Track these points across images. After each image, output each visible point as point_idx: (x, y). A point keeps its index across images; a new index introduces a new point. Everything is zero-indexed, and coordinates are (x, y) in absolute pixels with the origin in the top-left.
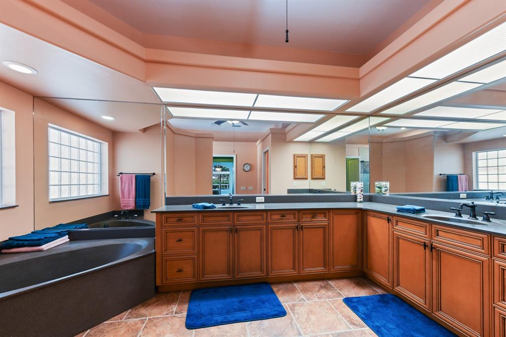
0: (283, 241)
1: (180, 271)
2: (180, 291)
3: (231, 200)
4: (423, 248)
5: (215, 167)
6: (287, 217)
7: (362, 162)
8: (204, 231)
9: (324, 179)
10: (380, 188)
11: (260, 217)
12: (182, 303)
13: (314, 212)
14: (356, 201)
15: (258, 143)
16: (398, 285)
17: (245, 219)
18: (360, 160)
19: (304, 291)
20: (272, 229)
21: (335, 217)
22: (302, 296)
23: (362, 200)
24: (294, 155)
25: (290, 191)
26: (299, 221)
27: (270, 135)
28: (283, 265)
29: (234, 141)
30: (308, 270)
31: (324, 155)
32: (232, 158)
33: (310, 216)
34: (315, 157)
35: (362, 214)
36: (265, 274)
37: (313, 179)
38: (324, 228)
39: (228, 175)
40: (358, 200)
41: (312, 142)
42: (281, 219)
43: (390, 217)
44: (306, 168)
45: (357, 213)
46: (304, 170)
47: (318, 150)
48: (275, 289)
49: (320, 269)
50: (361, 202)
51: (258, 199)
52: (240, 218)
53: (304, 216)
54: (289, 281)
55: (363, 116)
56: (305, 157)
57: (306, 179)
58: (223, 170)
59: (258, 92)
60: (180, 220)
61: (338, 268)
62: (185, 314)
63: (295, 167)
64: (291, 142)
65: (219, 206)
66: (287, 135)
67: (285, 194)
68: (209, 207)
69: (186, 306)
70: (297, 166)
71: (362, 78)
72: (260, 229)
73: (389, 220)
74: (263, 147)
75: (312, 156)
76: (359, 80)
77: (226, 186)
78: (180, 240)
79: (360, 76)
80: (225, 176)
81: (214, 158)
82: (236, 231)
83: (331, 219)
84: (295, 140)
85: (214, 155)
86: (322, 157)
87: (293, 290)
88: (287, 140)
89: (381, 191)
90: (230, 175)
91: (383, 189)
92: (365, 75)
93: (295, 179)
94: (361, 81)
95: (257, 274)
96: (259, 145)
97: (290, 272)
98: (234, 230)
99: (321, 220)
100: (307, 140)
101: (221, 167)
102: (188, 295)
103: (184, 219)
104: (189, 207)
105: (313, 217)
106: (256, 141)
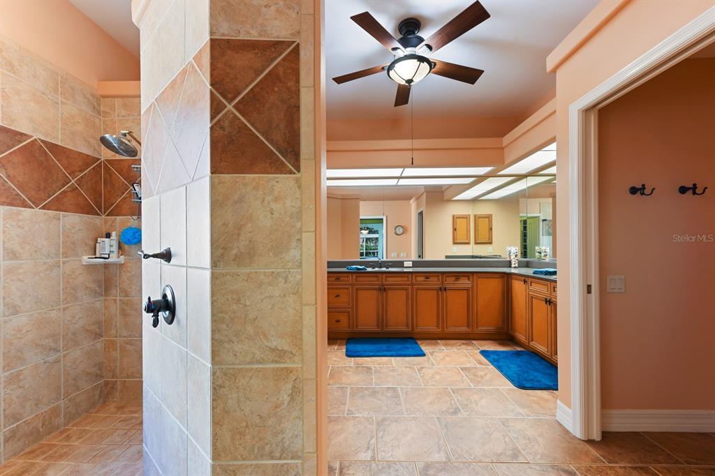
0: (427, 302)
1: (338, 321)
2: (337, 339)
3: (380, 264)
4: (544, 303)
5: (361, 229)
6: (431, 279)
7: (544, 220)
8: (358, 289)
9: (491, 243)
10: (540, 253)
11: (406, 279)
12: (340, 345)
13: (458, 275)
14: (510, 267)
15: (412, 201)
16: (532, 340)
17: (391, 280)
18: (542, 218)
19: (445, 345)
20: (417, 289)
21: (480, 280)
22: (443, 348)
23: (517, 265)
24: (454, 217)
25: (447, 257)
26: (443, 283)
27: (425, 194)
28: (427, 322)
29: (384, 200)
30: (451, 329)
31: (491, 215)
32: (382, 219)
33: (453, 278)
34: (479, 217)
35: (507, 277)
36: (410, 329)
37: (476, 243)
38: (467, 290)
39: (377, 239)
40: (513, 266)
41: (475, 200)
42: (425, 281)
43: (527, 279)
44: (468, 231)
45: (503, 277)
46: (466, 232)
47: (483, 210)
48: (419, 342)
49: (464, 329)
50: (515, 267)
51: (406, 264)
52: (388, 279)
53: (448, 279)
54: (433, 338)
55: (520, 177)
56: (466, 218)
57: (469, 243)
58: (371, 231)
59: (404, 167)
60: (338, 279)
61: (482, 329)
62: (344, 350)
63: (455, 229)
64: (450, 201)
65: (369, 269)
66: (445, 192)
67: (443, 259)
68: (361, 269)
69: (345, 347)
70: (457, 229)
71: (505, 147)
72: (406, 289)
73: (525, 282)
74: (418, 206)
75: (475, 216)
76: (503, 148)
77: (374, 253)
78: (338, 296)
79: (504, 145)
80: (372, 240)
81: (361, 219)
82: (385, 290)
83: (475, 282)
84: (454, 199)
85: (361, 217)
86: (488, 217)
87: (436, 344)
88: (445, 199)
89: (541, 256)
90: (380, 240)
91: (543, 254)
92: (509, 144)
93: (455, 243)
94: (505, 149)
95: (403, 328)
96: (413, 203)
97: (433, 328)
98: (383, 289)
99: (465, 283)
100: (469, 198)
101: (368, 228)
102: (345, 342)
103: (341, 278)
104: (344, 270)
105: (457, 279)
106: (410, 199)
